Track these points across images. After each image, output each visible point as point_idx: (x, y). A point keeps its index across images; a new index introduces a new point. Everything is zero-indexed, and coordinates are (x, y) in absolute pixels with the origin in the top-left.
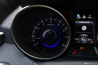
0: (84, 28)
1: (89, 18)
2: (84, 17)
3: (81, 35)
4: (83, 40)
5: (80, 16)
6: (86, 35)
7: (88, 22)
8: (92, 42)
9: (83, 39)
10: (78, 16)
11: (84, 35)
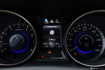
0: (52, 33)
1: (56, 22)
2: (52, 22)
3: (49, 40)
4: (51, 45)
5: (48, 21)
6: (53, 40)
7: (56, 27)
8: (59, 46)
9: (51, 43)
10: (46, 20)
11: (52, 39)
